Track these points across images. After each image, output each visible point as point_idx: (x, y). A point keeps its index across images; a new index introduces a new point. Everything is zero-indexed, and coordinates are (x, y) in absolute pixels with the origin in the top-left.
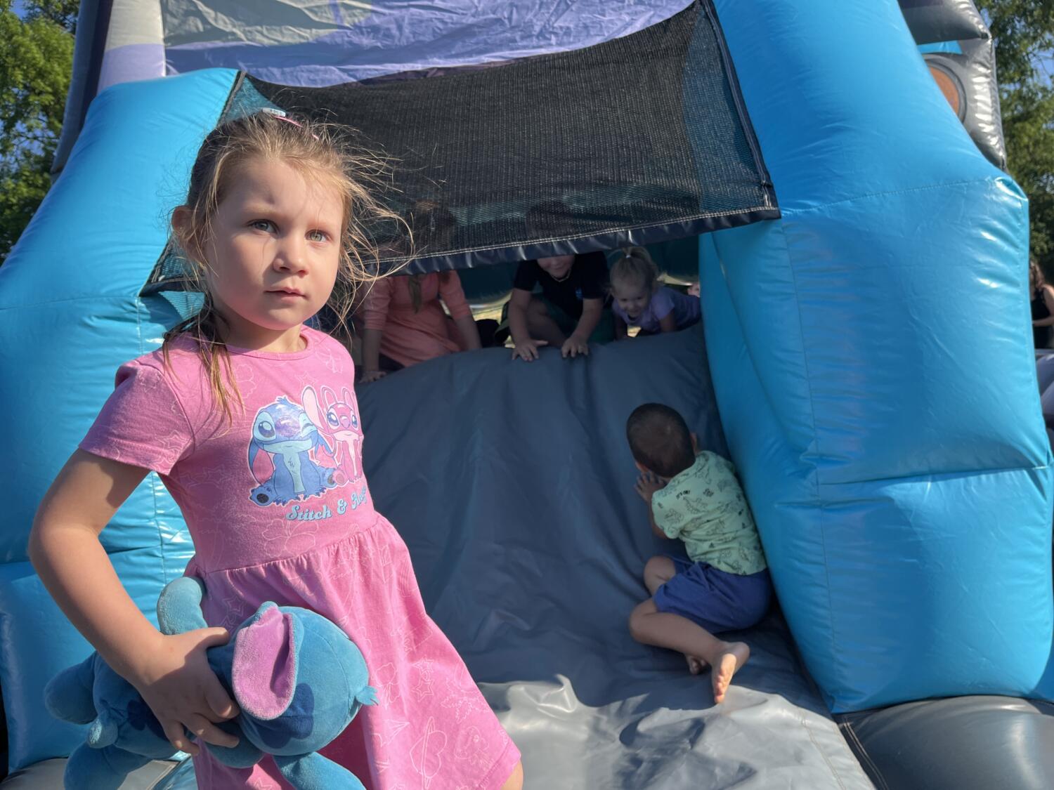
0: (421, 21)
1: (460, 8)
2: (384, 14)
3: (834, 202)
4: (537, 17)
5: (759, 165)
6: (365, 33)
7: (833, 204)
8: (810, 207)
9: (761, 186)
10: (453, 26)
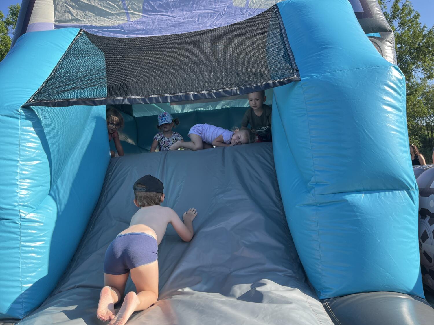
0: (162, 20)
1: (178, 16)
2: (147, 17)
3: (323, 74)
4: (209, 20)
5: (293, 63)
6: (139, 24)
7: (322, 74)
8: (313, 76)
9: (293, 70)
10: (175, 22)
